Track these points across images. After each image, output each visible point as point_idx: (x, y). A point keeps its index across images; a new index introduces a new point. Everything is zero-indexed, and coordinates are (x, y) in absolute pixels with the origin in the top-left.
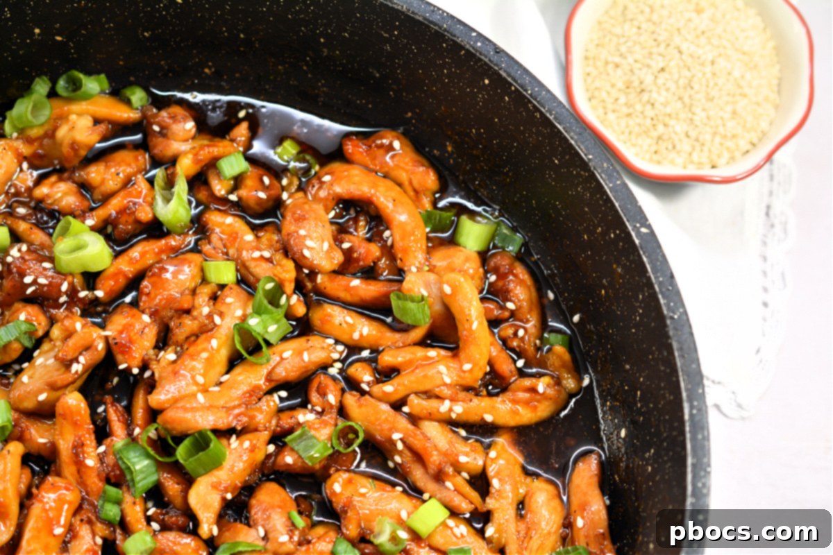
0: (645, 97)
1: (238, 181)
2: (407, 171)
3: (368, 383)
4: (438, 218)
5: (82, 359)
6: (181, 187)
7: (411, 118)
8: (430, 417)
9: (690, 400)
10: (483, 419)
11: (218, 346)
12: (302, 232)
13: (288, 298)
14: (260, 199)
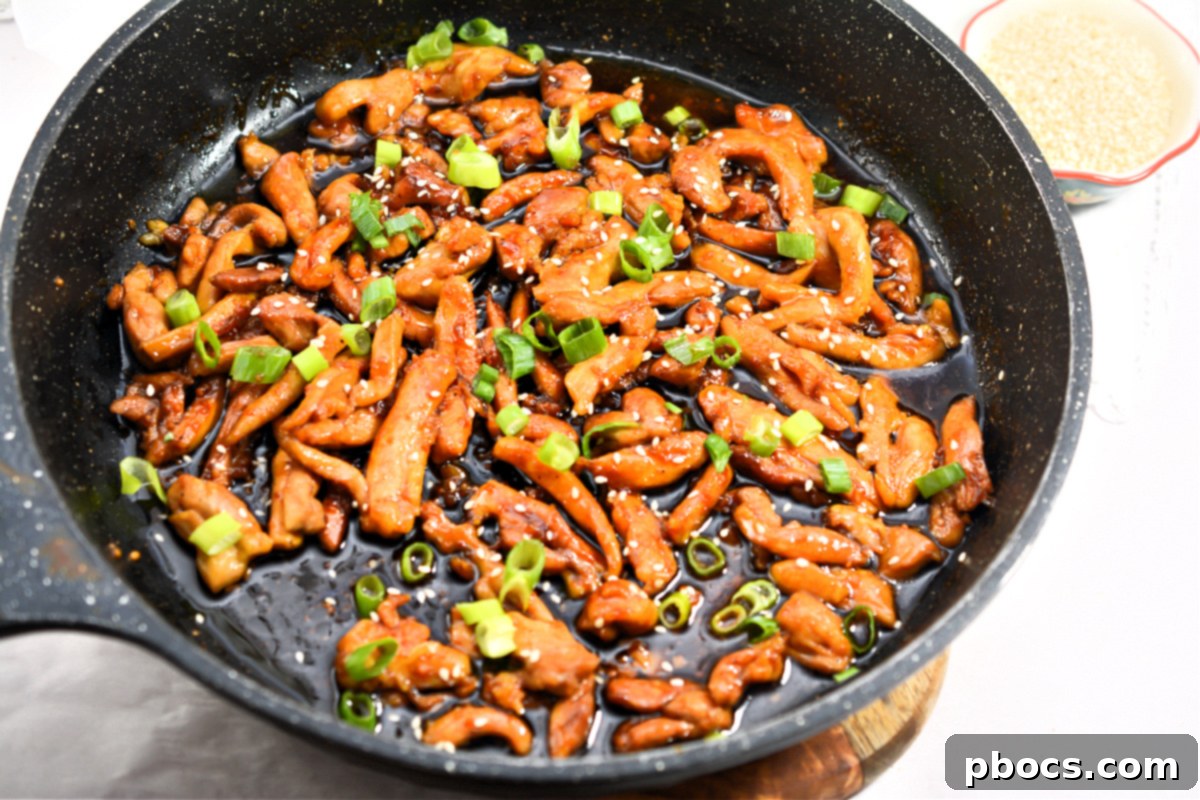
0: (1036, 105)
1: (629, 130)
2: (796, 139)
3: (747, 313)
4: (825, 182)
5: (469, 252)
6: (574, 125)
7: (805, 94)
8: (808, 346)
9: (1076, 300)
10: (859, 356)
11: (602, 260)
12: (694, 169)
13: (675, 227)
14: (652, 144)
